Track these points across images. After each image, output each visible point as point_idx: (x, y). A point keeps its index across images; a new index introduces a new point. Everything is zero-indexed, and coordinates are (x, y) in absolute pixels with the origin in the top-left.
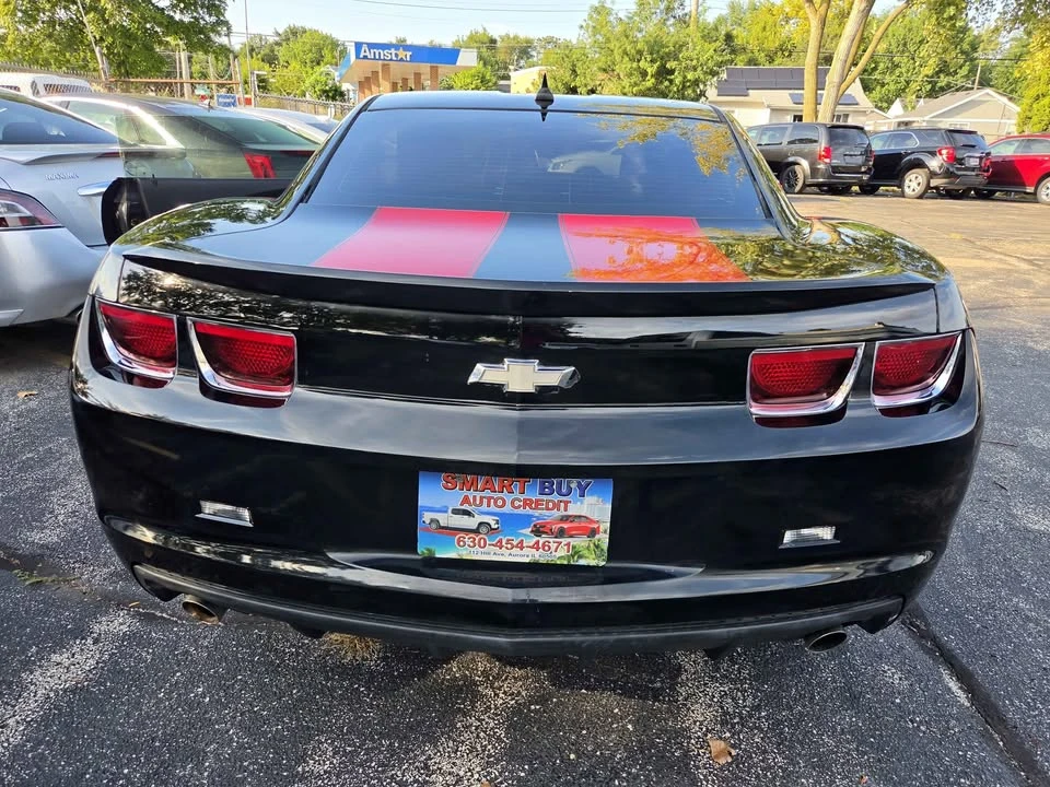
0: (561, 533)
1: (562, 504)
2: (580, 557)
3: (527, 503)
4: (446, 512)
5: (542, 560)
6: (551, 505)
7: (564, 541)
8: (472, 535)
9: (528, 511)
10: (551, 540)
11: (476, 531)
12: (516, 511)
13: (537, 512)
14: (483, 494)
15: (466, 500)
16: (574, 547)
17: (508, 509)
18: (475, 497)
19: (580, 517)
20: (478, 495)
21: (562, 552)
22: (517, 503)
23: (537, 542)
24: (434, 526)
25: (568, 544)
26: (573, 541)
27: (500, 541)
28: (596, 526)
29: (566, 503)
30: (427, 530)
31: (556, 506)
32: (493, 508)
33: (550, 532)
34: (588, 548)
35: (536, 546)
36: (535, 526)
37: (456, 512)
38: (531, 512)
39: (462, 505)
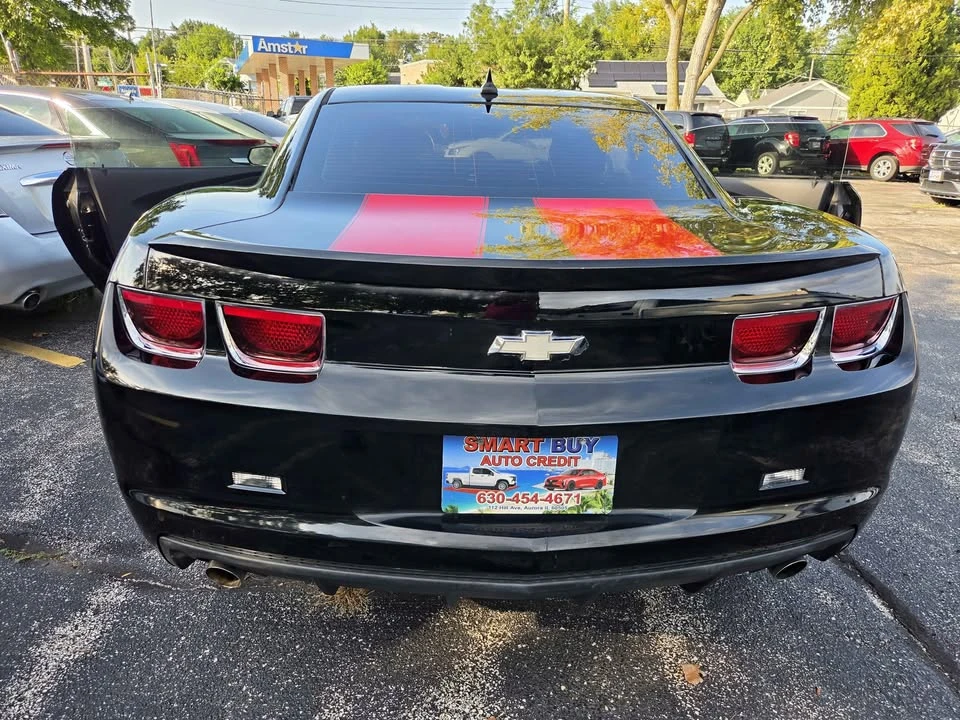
0: (572, 486)
1: (573, 461)
2: (589, 507)
3: (541, 460)
4: (468, 472)
5: (555, 512)
6: (562, 461)
7: (574, 493)
8: (491, 492)
9: (542, 467)
10: (563, 493)
11: (495, 488)
12: (532, 468)
13: (550, 469)
14: (502, 454)
15: (486, 460)
16: (583, 498)
17: (524, 466)
18: (494, 457)
19: (588, 470)
20: (497, 455)
21: (572, 503)
22: (532, 461)
23: (550, 496)
24: (457, 485)
25: (578, 496)
26: (582, 493)
27: (517, 496)
28: (602, 478)
29: (576, 459)
30: (451, 489)
31: (567, 462)
32: (510, 467)
33: (562, 486)
34: (596, 498)
35: (549, 499)
36: (548, 481)
37: (477, 471)
38: (545, 468)
39: (482, 464)
